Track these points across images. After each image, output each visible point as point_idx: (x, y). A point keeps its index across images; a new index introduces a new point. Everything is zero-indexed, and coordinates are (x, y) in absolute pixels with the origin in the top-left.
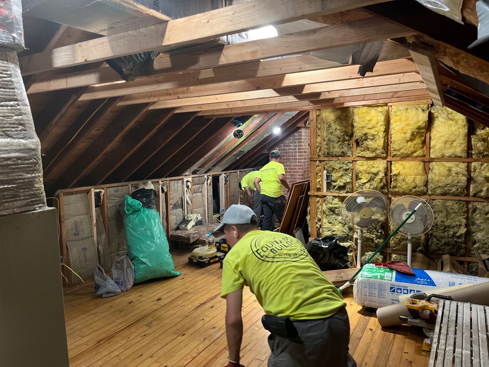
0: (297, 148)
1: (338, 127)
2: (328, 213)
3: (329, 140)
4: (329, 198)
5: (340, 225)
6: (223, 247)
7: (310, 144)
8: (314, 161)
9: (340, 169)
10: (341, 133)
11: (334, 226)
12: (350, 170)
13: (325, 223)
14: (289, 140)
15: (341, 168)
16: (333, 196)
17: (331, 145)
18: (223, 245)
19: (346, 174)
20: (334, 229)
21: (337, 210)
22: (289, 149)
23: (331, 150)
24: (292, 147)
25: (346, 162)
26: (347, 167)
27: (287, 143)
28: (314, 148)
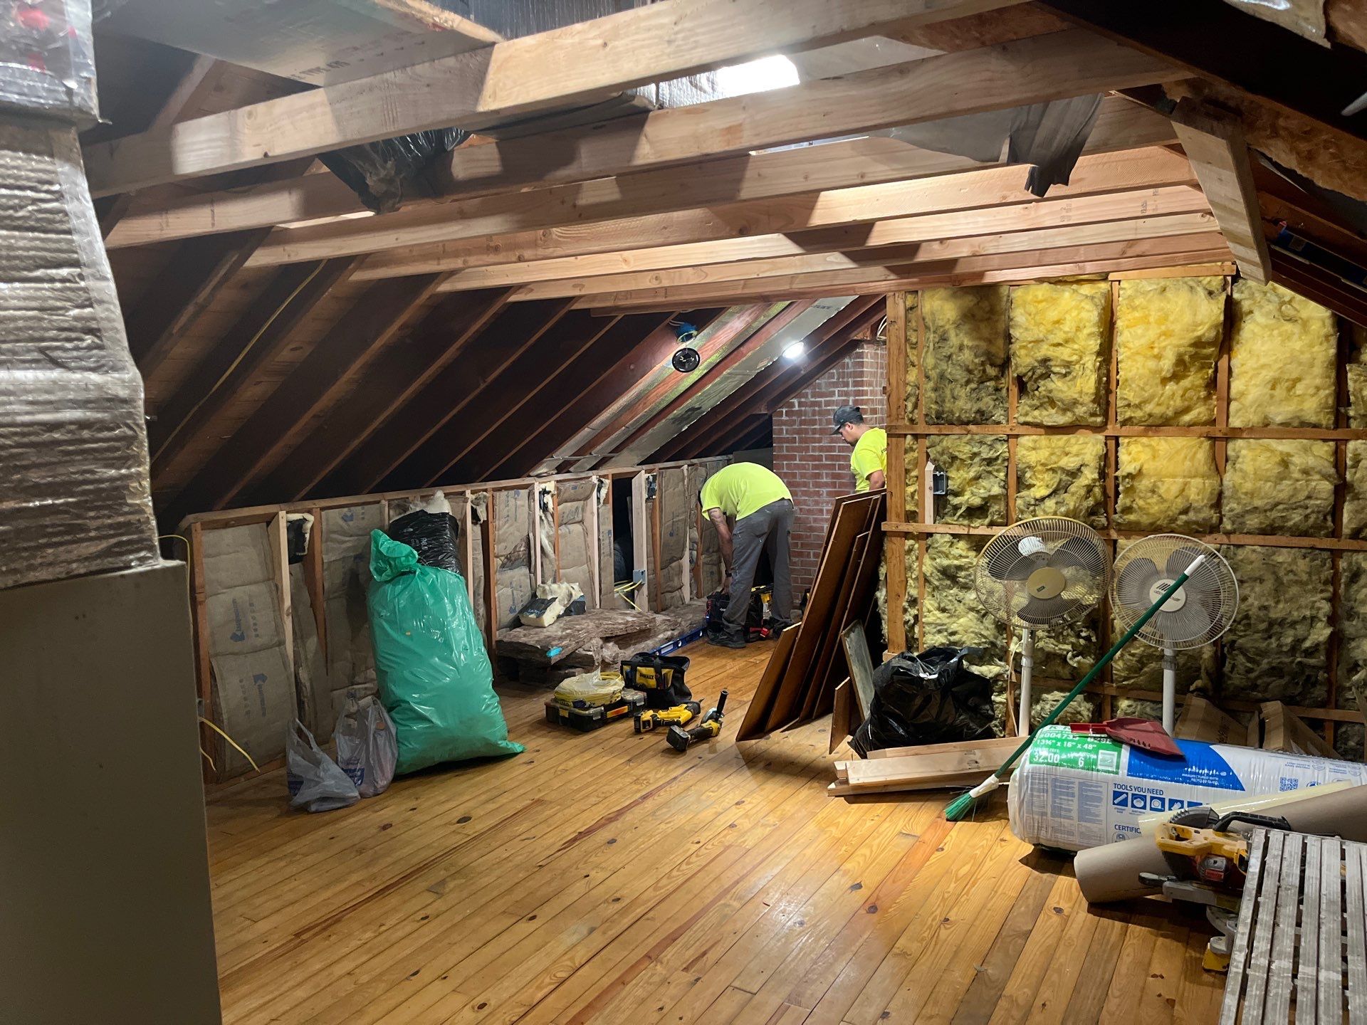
0: (851, 399)
1: (967, 342)
2: (937, 583)
3: (942, 376)
4: (941, 541)
5: (972, 615)
6: (642, 675)
7: (888, 389)
8: (899, 436)
9: (972, 458)
10: (976, 356)
11: (954, 619)
12: (999, 461)
13: (929, 611)
14: (829, 378)
15: (975, 455)
16: (952, 535)
17: (948, 392)
18: (643, 670)
19: (990, 472)
20: (954, 627)
21: (963, 573)
22: (828, 404)
23: (948, 405)
24: (836, 398)
25: (989, 439)
26: (992, 454)
27: (823, 385)
28: (899, 400)
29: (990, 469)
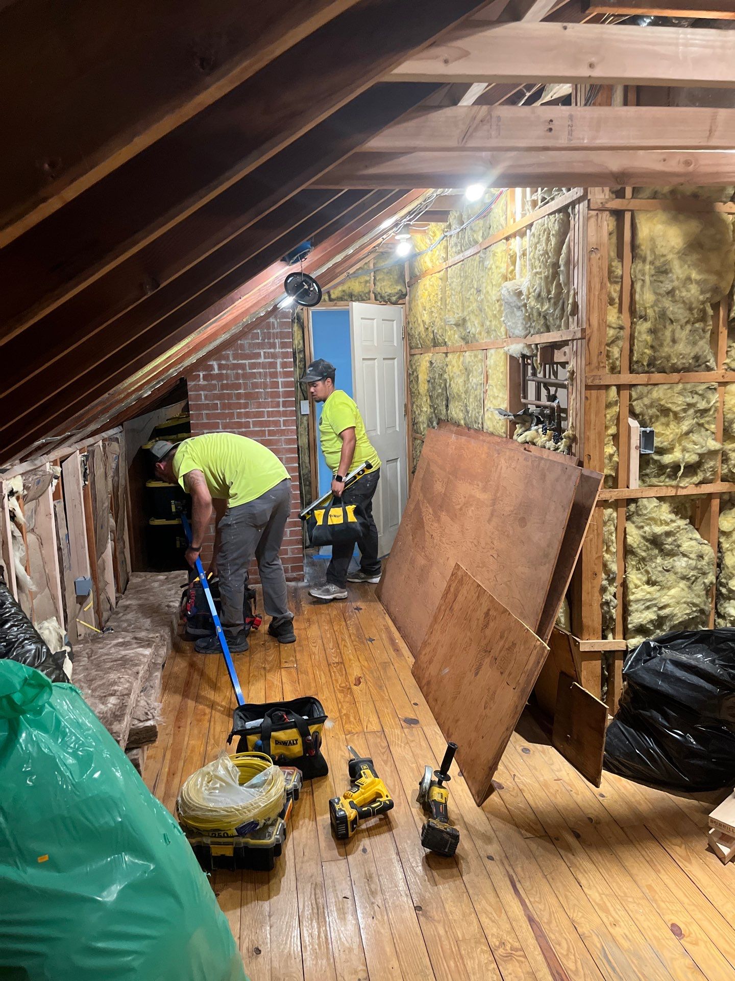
0: (279, 361)
1: (694, 275)
2: (644, 554)
3: (663, 315)
4: (650, 506)
5: (683, 584)
7: (588, 332)
8: (600, 387)
9: (685, 410)
10: (702, 292)
11: (665, 591)
12: (711, 413)
13: (637, 587)
15: (690, 405)
16: (658, 498)
17: (668, 333)
19: (701, 425)
20: (665, 600)
21: (670, 540)
23: (666, 350)
24: (262, 360)
25: (701, 388)
26: (702, 405)
27: (246, 346)
29: (702, 421)
